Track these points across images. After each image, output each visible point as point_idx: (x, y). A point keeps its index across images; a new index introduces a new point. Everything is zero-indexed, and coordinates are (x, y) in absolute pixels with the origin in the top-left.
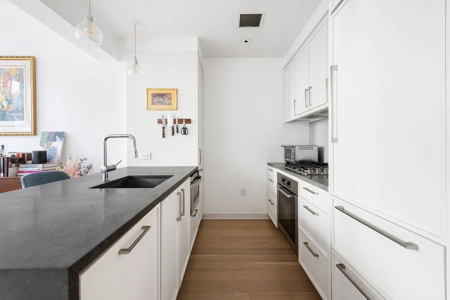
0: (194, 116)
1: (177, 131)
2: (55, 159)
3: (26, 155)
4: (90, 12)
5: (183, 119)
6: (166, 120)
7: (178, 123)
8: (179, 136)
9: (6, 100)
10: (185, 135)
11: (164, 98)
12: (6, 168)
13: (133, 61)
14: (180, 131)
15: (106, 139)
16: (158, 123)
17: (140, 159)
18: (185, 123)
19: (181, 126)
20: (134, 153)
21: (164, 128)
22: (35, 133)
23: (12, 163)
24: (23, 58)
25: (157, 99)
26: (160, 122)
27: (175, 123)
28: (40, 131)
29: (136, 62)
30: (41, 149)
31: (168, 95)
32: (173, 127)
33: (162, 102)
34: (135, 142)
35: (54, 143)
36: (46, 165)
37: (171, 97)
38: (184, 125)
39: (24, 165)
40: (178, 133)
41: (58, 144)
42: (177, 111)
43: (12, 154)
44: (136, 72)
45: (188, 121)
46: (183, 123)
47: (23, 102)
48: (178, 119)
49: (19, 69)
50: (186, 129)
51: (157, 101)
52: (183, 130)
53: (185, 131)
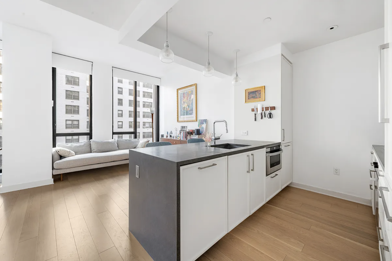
0: (278, 104)
1: (265, 116)
2: (203, 133)
3: (193, 131)
4: (209, 60)
5: (269, 107)
6: (257, 109)
7: (266, 110)
8: (266, 119)
9: (188, 106)
10: (270, 118)
11: (256, 94)
12: (186, 136)
13: (235, 75)
14: (266, 116)
15: (214, 123)
16: (252, 111)
17: (241, 134)
18: (271, 110)
19: (267, 112)
20: (226, 130)
21: (255, 114)
22: (197, 121)
23: (188, 134)
24: (191, 86)
25: (251, 95)
26: (253, 110)
27: (263, 110)
28: (199, 119)
29: (237, 75)
30: (198, 128)
31: (258, 91)
32: (262, 113)
33: (255, 97)
34: (226, 124)
35: (203, 125)
36: (200, 136)
37: (260, 92)
38: (270, 111)
39: (192, 135)
40: (265, 117)
41: (204, 126)
42: (265, 101)
43: (189, 130)
44: (236, 81)
45: (273, 108)
46: (269, 110)
47: (193, 105)
48: (265, 107)
49: (191, 91)
50: (271, 114)
51: (251, 96)
52: (269, 115)
53: (270, 116)
